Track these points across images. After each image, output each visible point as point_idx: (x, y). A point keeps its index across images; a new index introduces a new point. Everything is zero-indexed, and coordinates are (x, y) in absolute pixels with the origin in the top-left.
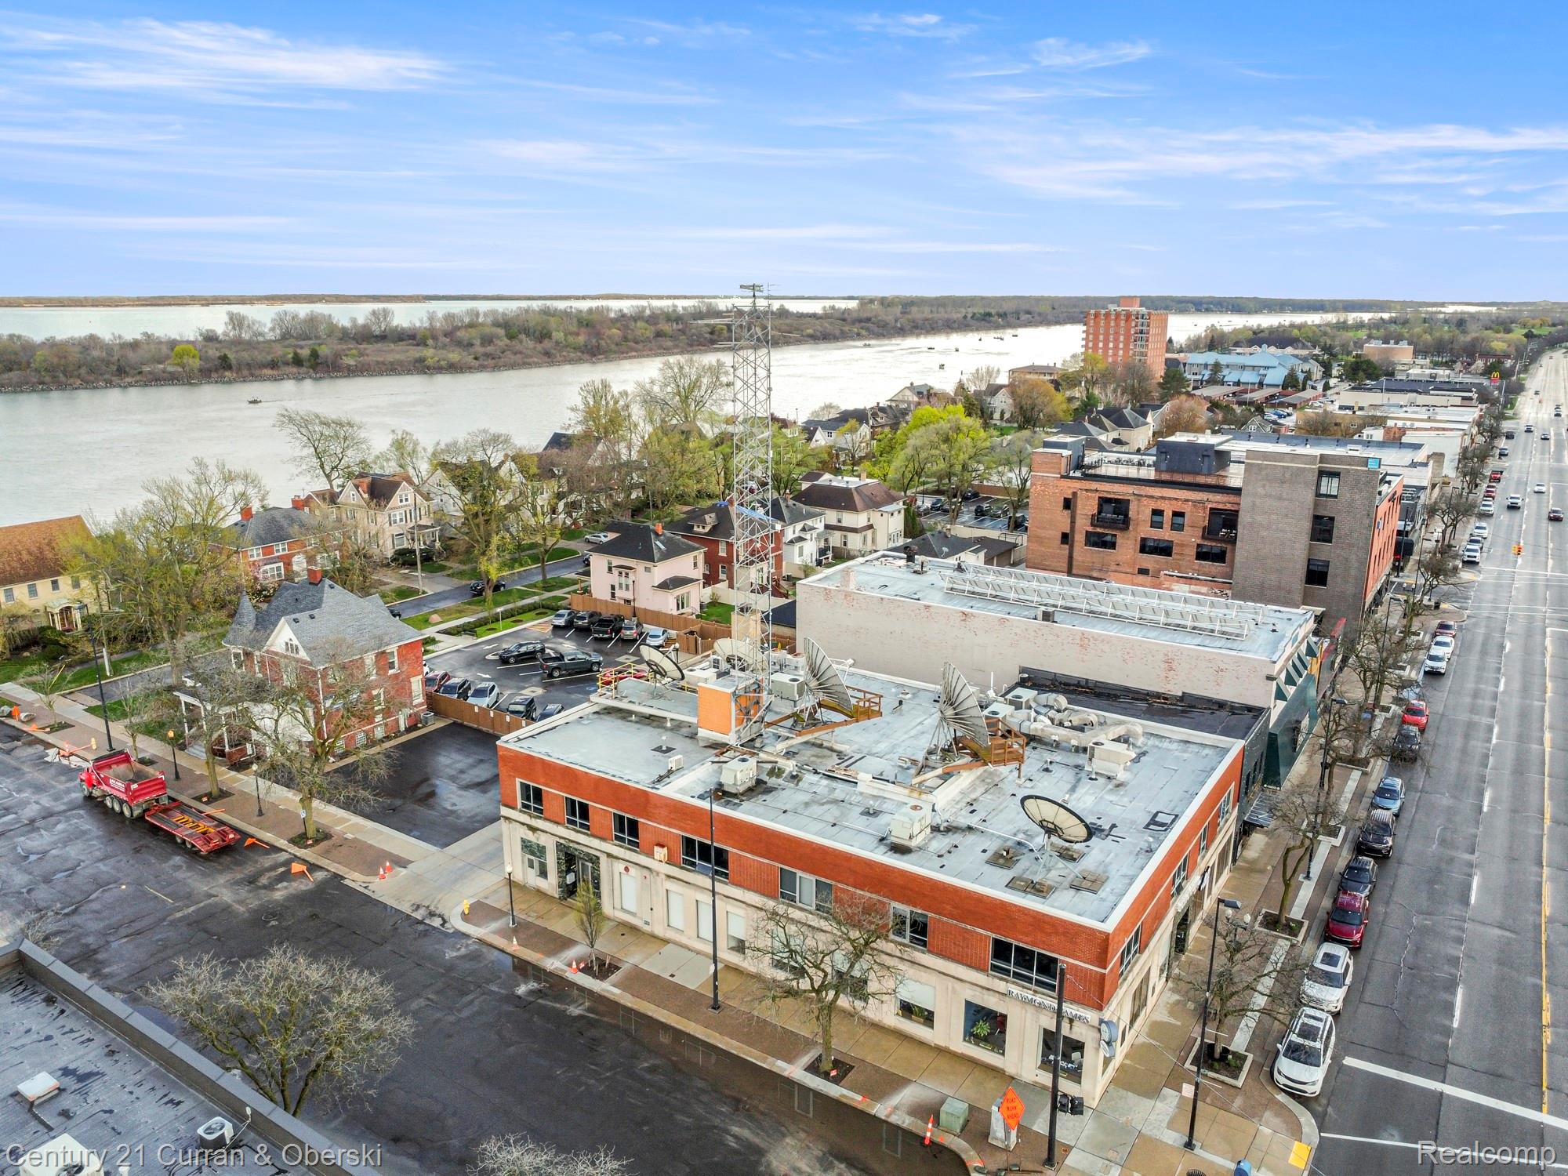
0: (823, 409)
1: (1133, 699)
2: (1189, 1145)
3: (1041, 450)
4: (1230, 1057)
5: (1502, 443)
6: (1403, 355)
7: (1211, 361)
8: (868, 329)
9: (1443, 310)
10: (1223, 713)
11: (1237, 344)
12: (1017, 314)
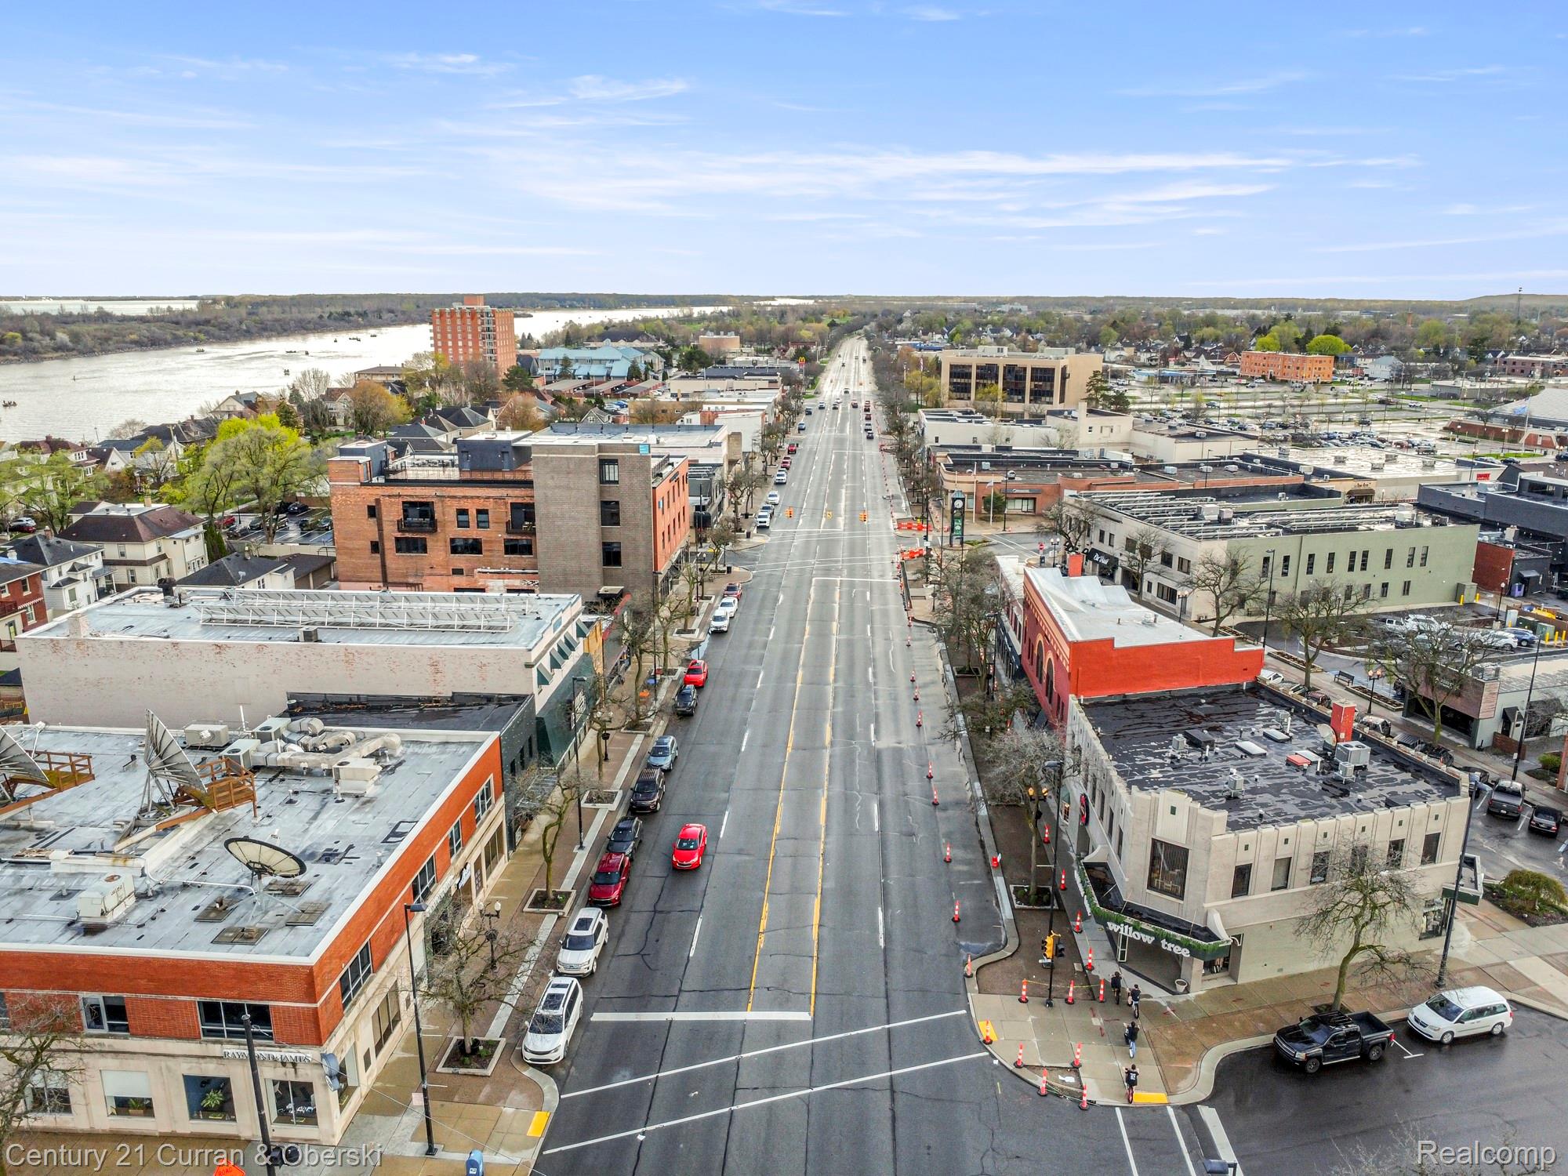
0: (124, 427)
1: (406, 707)
2: (431, 1151)
3: (338, 458)
4: (481, 1048)
5: (802, 419)
6: (731, 344)
7: (561, 357)
8: (207, 333)
9: (773, 303)
10: (492, 706)
11: (589, 339)
12: (379, 313)
